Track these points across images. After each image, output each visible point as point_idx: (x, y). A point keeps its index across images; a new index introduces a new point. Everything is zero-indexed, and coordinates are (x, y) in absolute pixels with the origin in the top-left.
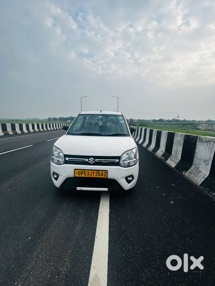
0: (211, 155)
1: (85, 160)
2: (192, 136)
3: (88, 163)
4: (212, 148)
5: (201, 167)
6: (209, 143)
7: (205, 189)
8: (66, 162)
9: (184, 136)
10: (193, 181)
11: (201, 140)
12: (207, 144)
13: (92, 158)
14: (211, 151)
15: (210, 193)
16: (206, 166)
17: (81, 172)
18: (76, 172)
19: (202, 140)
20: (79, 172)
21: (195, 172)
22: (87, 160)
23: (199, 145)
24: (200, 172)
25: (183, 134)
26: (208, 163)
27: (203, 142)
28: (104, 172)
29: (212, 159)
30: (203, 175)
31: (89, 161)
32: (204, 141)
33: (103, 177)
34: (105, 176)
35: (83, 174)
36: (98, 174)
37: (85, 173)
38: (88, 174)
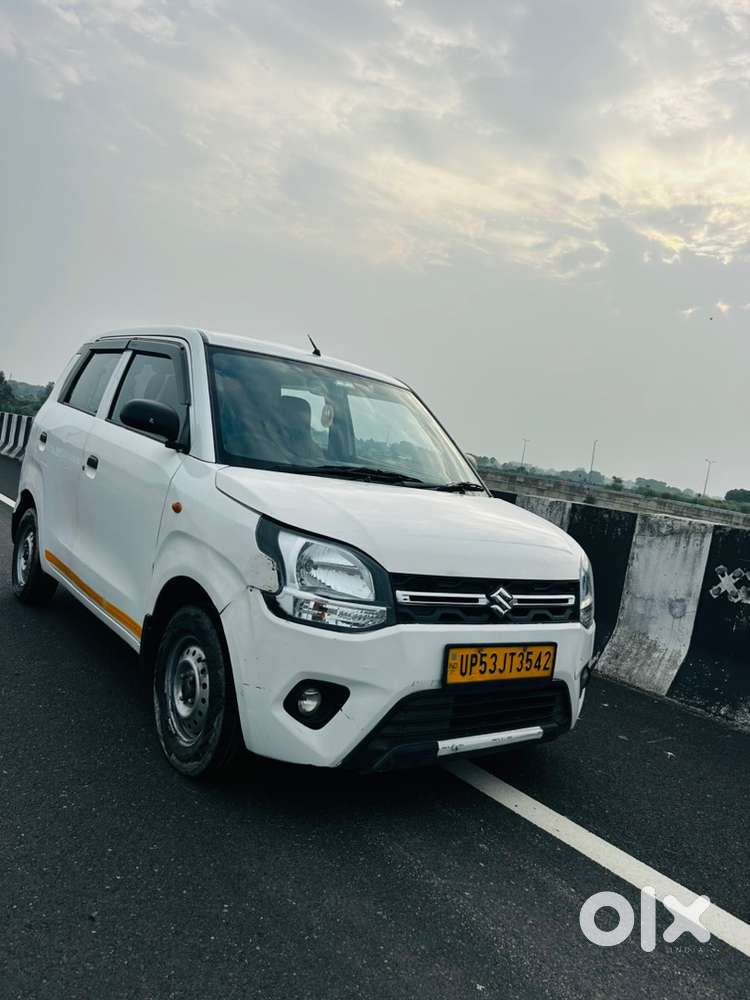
0: (692, 579)
1: (476, 600)
2: (608, 511)
4: (696, 555)
5: (653, 627)
6: (682, 539)
7: (691, 701)
8: (399, 615)
9: (567, 511)
10: (637, 684)
11: (651, 528)
12: (677, 544)
13: (502, 590)
14: (693, 569)
15: (710, 712)
16: (677, 621)
17: (469, 658)
18: (454, 663)
19: (655, 526)
20: (462, 657)
21: (635, 651)
22: (483, 599)
23: (642, 546)
24: (653, 647)
25: (565, 504)
26: (684, 610)
27: (660, 535)
28: (544, 650)
29: (698, 596)
30: (667, 657)
31: (493, 601)
32: (664, 530)
33: (541, 673)
34: (547, 669)
35: (478, 668)
36: (524, 661)
37: (482, 663)
38: (494, 664)
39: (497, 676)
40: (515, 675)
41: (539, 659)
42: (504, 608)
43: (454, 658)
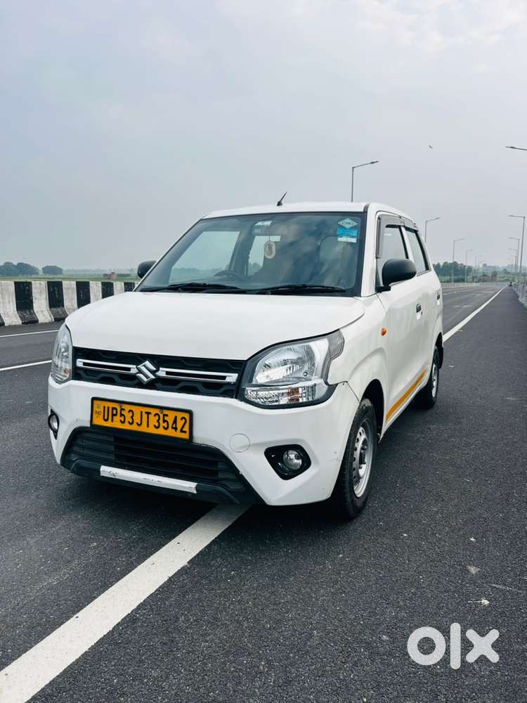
1: (129, 369)
3: (136, 381)
8: (77, 374)
13: (147, 363)
17: (110, 409)
18: (98, 410)
20: (104, 407)
22: (134, 369)
28: (180, 415)
31: (140, 371)
33: (178, 434)
34: (185, 432)
35: (117, 418)
36: (161, 421)
37: (122, 415)
38: (132, 417)
39: (134, 427)
40: (152, 430)
41: (175, 421)
42: (147, 377)
43: (98, 407)
